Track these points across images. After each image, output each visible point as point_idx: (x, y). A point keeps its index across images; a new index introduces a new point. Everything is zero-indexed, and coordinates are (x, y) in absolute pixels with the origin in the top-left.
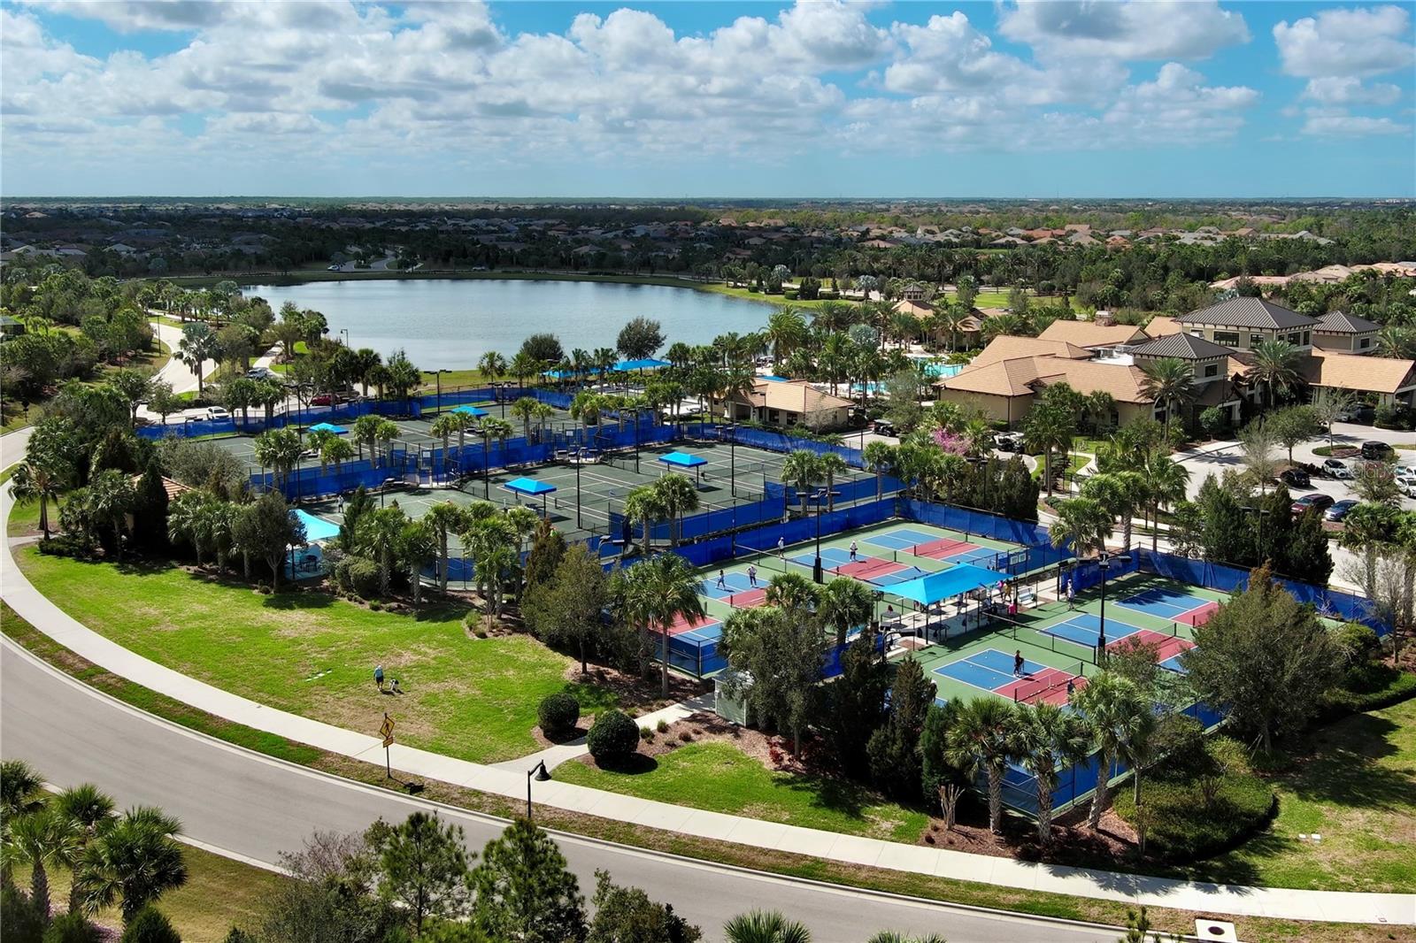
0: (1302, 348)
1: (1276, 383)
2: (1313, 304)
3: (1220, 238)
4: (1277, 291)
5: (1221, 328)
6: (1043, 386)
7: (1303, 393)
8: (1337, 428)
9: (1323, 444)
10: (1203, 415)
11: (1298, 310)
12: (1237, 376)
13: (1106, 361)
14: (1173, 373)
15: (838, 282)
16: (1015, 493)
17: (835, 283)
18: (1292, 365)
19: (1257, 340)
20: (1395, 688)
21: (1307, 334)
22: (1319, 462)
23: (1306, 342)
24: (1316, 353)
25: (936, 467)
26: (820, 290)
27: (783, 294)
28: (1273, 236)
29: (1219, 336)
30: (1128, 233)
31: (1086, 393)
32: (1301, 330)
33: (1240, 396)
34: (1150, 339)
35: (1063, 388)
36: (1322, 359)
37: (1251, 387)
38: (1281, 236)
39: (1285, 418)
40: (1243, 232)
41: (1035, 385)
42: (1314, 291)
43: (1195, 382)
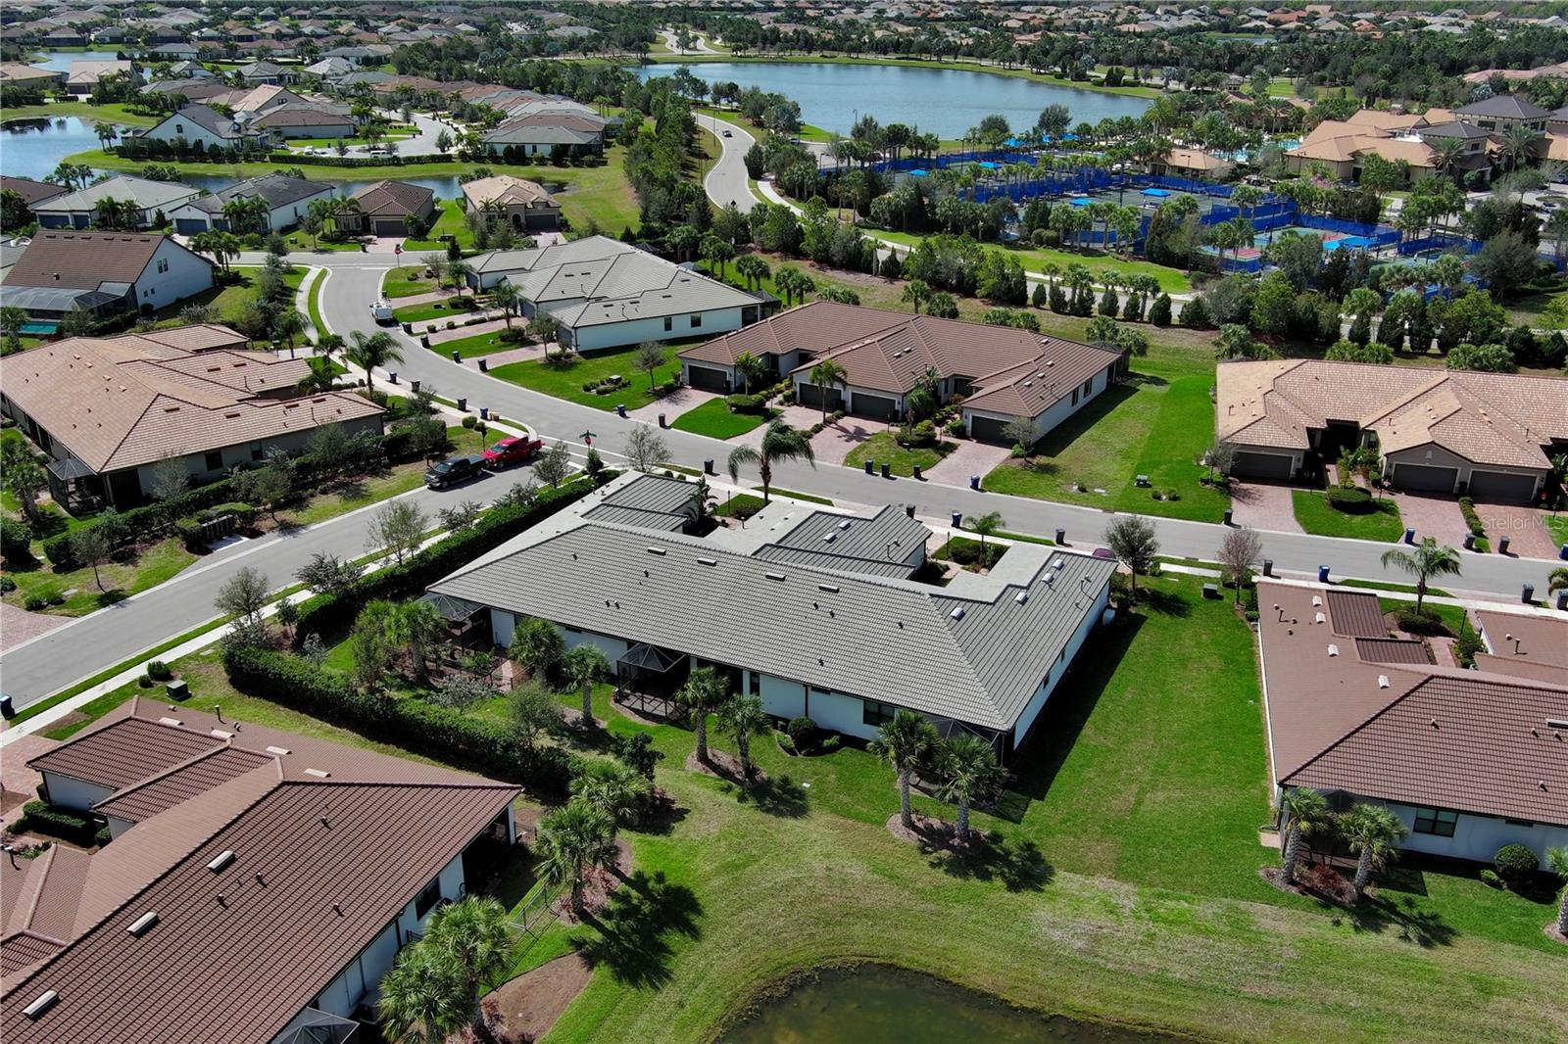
0: (1540, 133)
1: (1518, 155)
2: (1552, 98)
3: (1468, 23)
4: (1523, 86)
5: (1484, 118)
6: (1361, 155)
7: (1535, 161)
8: (1554, 187)
9: (1542, 195)
10: (1467, 176)
11: (1539, 102)
12: (1491, 152)
13: (1399, 139)
14: (1453, 147)
15: (1139, 71)
16: (1367, 210)
17: (1136, 72)
18: (1531, 143)
19: (1508, 127)
20: (1560, 286)
21: (1544, 123)
22: (1539, 204)
23: (1542, 129)
24: (1548, 136)
25: (1319, 197)
26: (1124, 78)
27: (1089, 80)
28: (1522, 21)
29: (1482, 124)
30: (1371, 15)
31: (1391, 160)
32: (1540, 121)
33: (1492, 164)
34: (1428, 125)
35: (1374, 156)
36: (1551, 140)
37: (1499, 159)
38: (1531, 21)
39: (1523, 176)
40: (1491, 15)
41: (1356, 155)
42: (1554, 85)
43: (1466, 153)
